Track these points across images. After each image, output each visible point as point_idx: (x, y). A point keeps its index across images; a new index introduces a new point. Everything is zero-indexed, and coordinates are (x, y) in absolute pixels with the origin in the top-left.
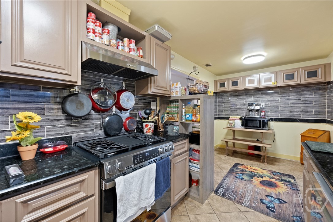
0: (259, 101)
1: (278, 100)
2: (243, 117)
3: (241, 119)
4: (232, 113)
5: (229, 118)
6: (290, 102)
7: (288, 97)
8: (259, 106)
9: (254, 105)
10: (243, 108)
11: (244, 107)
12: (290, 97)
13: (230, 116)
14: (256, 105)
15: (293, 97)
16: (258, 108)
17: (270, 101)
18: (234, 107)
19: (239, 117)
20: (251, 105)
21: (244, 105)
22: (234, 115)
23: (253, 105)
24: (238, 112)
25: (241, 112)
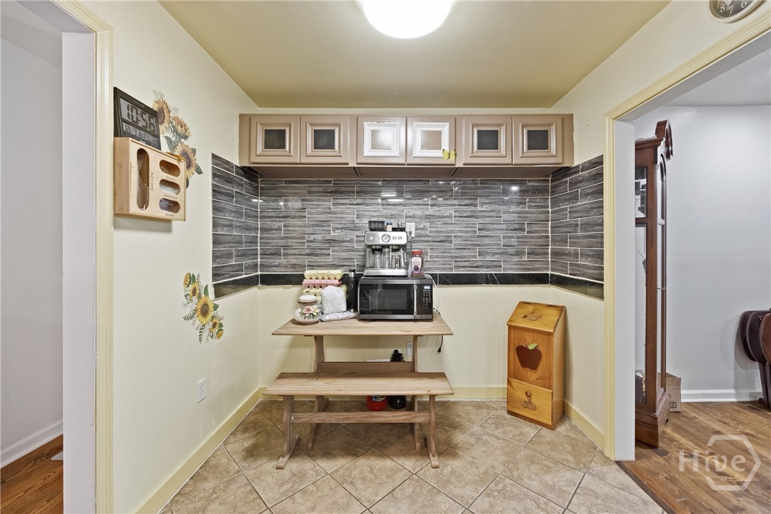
0: (400, 216)
1: (450, 217)
2: (352, 275)
3: (344, 280)
4: (313, 259)
5: (302, 277)
6: (477, 222)
7: (472, 208)
8: (403, 234)
9: (389, 228)
10: (351, 241)
11: (353, 235)
12: (479, 208)
13: (307, 273)
14: (394, 230)
15: (485, 208)
16: (399, 238)
17: (428, 217)
18: (319, 237)
19: (339, 273)
20: (377, 226)
21: (356, 228)
22: (320, 267)
23: (383, 230)
24: (335, 254)
25: (345, 255)
